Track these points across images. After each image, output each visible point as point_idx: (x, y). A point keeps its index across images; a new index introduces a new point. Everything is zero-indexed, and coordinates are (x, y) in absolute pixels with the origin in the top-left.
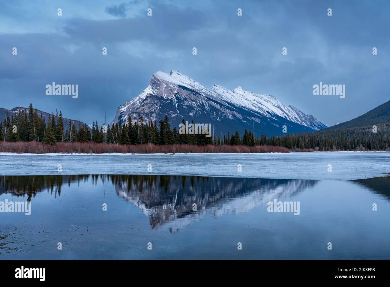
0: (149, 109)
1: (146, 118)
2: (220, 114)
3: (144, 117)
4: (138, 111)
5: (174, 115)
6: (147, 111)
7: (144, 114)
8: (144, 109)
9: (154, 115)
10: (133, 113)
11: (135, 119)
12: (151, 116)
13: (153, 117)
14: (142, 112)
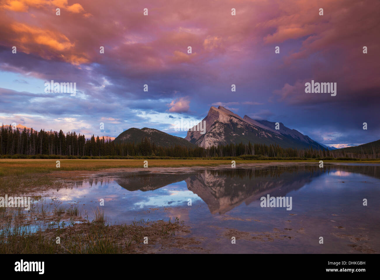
4: (212, 131)
5: (234, 135)
6: (218, 132)
8: (216, 130)
9: (223, 134)
10: (209, 133)
11: (211, 137)
12: (221, 135)
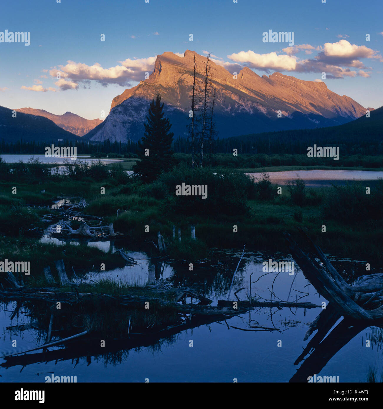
0: (140, 101)
1: (133, 113)
2: (236, 106)
3: (131, 110)
7: (132, 107)
9: (146, 108)
12: (140, 110)
13: (142, 111)
14: (129, 105)
